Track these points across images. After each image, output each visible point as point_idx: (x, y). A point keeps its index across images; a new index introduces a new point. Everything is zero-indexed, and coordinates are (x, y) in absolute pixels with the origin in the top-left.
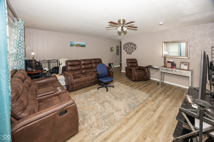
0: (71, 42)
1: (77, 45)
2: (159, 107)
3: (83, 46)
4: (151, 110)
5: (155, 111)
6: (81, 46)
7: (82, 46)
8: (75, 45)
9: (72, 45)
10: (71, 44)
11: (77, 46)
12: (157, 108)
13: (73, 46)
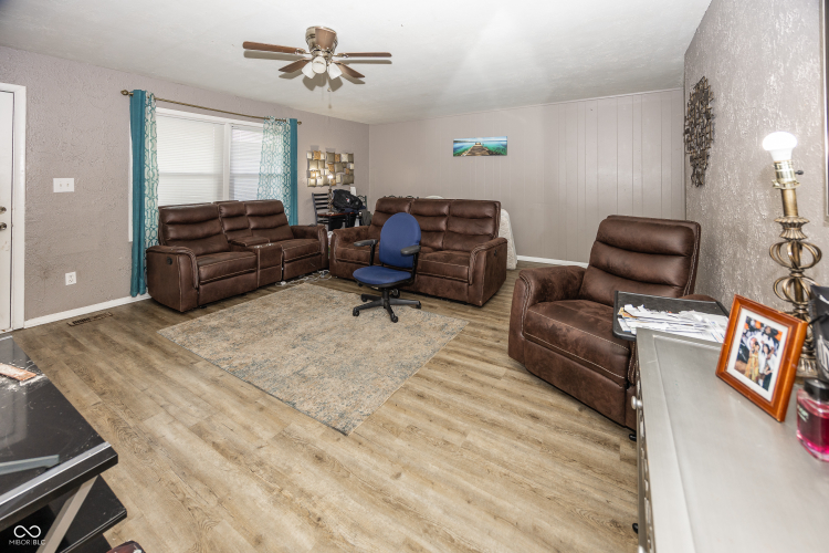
0: (456, 142)
1: (473, 152)
2: (223, 452)
3: (499, 152)
4: (208, 420)
5: (199, 432)
6: (489, 152)
7: (491, 153)
8: (466, 150)
9: (457, 153)
10: (455, 150)
11: (474, 154)
12: (215, 445)
13: (459, 154)
